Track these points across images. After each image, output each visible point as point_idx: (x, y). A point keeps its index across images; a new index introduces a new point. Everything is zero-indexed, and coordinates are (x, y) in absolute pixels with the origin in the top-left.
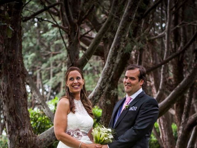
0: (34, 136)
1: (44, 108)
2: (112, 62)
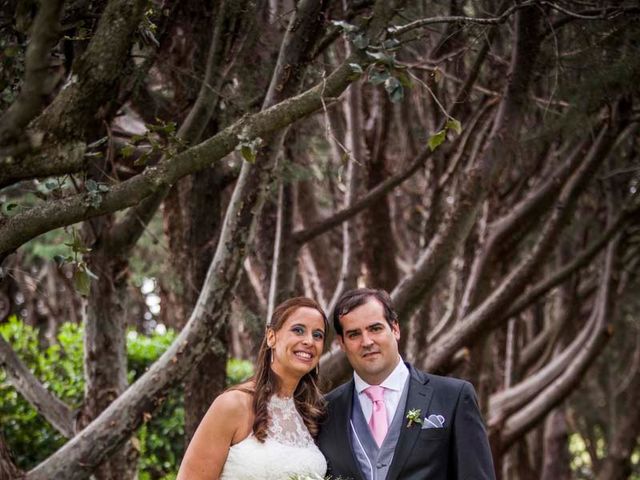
0: (17, 475)
1: (18, 378)
2: (237, 243)
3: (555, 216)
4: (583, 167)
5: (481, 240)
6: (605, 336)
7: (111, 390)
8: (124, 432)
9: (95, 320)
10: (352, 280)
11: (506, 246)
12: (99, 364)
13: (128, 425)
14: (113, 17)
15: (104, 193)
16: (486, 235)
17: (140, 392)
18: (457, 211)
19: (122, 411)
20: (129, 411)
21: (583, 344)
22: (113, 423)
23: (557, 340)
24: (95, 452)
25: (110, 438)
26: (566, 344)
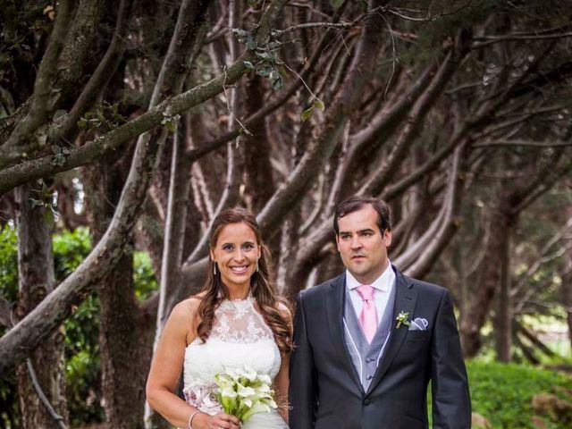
2: (146, 167)
3: (406, 129)
4: (430, 88)
5: (344, 149)
6: (452, 229)
7: (41, 285)
8: (56, 321)
9: (27, 228)
10: (235, 187)
11: (366, 153)
12: (31, 264)
13: (59, 315)
14: (76, 35)
15: (66, 156)
16: (349, 145)
17: (69, 288)
18: (323, 133)
19: (53, 305)
20: (60, 304)
21: (433, 235)
22: (47, 314)
23: (412, 229)
24: (32, 338)
25: (44, 326)
26: (421, 234)
